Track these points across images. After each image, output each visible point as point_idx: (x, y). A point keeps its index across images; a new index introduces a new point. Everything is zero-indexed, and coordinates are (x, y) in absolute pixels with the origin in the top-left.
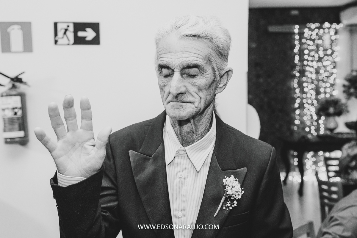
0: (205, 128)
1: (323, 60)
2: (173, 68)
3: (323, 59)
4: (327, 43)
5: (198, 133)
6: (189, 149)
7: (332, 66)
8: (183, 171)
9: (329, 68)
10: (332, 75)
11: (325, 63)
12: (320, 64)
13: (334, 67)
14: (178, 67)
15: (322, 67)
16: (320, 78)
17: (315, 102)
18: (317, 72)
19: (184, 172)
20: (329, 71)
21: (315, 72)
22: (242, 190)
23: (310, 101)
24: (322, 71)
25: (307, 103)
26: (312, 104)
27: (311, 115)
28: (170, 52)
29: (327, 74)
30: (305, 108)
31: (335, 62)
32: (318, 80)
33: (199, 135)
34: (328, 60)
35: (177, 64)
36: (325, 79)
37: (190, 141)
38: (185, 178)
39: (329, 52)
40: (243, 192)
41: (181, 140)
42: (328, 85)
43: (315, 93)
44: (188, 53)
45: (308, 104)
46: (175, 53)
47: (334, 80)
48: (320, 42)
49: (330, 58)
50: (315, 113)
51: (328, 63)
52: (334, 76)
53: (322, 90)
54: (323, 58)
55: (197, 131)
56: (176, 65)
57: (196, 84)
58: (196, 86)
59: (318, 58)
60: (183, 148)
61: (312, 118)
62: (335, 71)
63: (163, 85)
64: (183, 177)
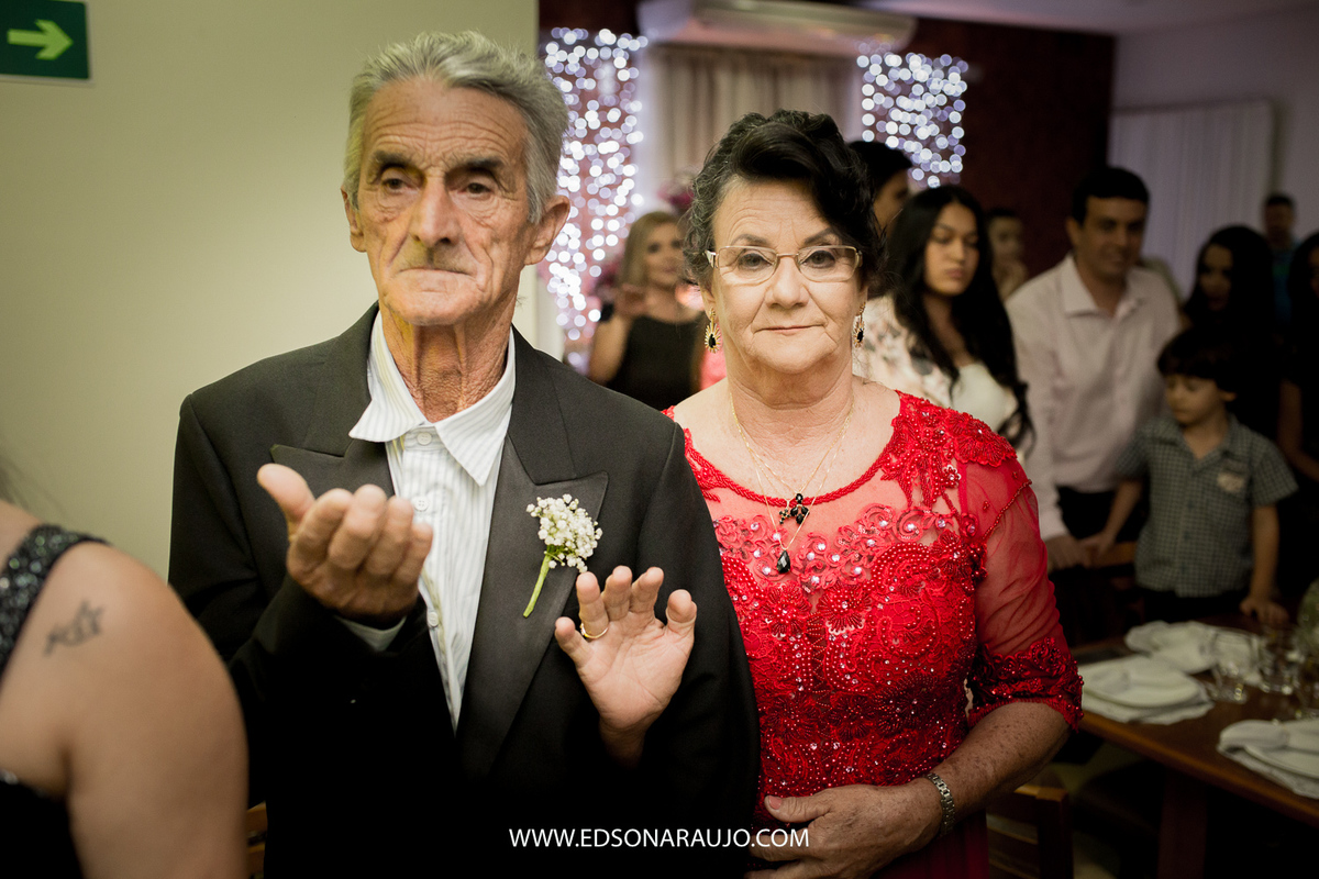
0: (492, 361)
1: (596, 138)
2: (422, 166)
3: (597, 136)
4: (607, 88)
5: (473, 375)
6: (445, 428)
7: (623, 157)
8: (427, 492)
9: (613, 163)
10: (621, 184)
11: (604, 148)
12: (590, 150)
13: (627, 161)
14: (441, 163)
15: (594, 157)
16: (592, 189)
17: (580, 259)
18: (584, 173)
19: (431, 495)
20: (612, 171)
21: (578, 171)
22: (596, 528)
23: (564, 257)
24: (595, 170)
25: (557, 261)
26: (571, 265)
27: (570, 297)
28: (416, 121)
29: (608, 179)
30: (552, 276)
31: (629, 146)
32: (588, 197)
33: (476, 382)
34: (610, 139)
35: (439, 154)
36: (606, 194)
37: (446, 399)
38: (434, 513)
39: (613, 116)
40: (599, 531)
41: (420, 396)
42: (612, 210)
43: (579, 233)
44: (471, 127)
45: (562, 264)
46: (434, 125)
47: (628, 196)
48: (588, 84)
49: (617, 134)
50: (579, 290)
51: (612, 146)
52: (628, 185)
53: (597, 224)
54: (597, 131)
55: (469, 369)
56: (433, 158)
57: (489, 222)
58: (487, 226)
59: (586, 132)
60: (428, 424)
61: (571, 305)
62: (629, 170)
63: (382, 219)
64: (430, 510)
